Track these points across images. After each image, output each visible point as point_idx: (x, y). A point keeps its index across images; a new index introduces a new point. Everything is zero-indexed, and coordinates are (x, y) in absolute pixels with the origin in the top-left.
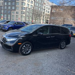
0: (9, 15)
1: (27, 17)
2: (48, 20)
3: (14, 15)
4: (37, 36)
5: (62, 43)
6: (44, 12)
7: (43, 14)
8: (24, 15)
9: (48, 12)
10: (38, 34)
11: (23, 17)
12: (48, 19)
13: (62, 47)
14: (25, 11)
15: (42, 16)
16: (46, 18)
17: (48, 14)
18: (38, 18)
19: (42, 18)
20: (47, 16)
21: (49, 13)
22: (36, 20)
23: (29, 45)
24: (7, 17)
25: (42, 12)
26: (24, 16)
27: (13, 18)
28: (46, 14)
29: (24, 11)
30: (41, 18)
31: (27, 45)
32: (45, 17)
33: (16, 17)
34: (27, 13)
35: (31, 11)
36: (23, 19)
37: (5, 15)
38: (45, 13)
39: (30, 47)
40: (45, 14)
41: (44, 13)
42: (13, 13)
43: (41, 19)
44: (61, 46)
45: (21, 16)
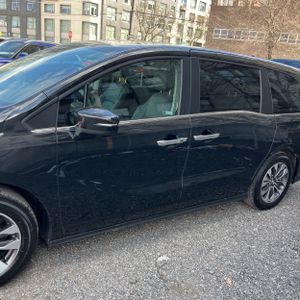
0: (29, 19)
1: (107, 28)
2: (199, 41)
3: (53, 20)
5: (269, 172)
6: (185, 5)
7: (178, 14)
9: (203, 9)
11: (92, 29)
12: (200, 37)
13: (266, 200)
15: (175, 27)
16: (189, 34)
18: (155, 32)
19: (174, 32)
20: (195, 26)
25: (174, 8)
26: (96, 25)
28: (191, 14)
30: (169, 34)
33: (61, 31)
34: (109, 10)
36: (92, 37)
38: (189, 10)
39: (13, 229)
40: (187, 16)
41: (182, 11)
42: (46, 11)
44: (263, 193)
45: (83, 23)
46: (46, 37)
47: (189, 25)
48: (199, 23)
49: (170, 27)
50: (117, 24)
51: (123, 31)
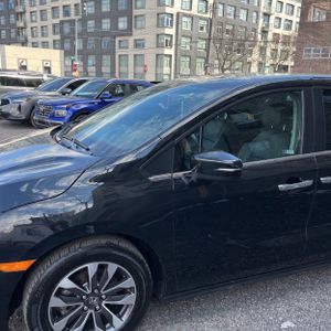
0: (105, 57)
1: (183, 59)
2: (285, 63)
3: (127, 55)
4: (193, 185)
6: (268, 26)
7: (259, 36)
8: (171, 51)
9: (288, 27)
10: (194, 163)
11: (166, 60)
12: (286, 59)
14: (172, 31)
15: (256, 50)
16: (274, 56)
17: (289, 37)
18: (234, 58)
19: (256, 56)
20: (280, 47)
21: (293, 28)
22: (223, 70)
23: (112, 268)
24: (99, 65)
25: (255, 30)
26: (170, 56)
27: (123, 69)
28: (275, 34)
29: (168, 31)
30: (249, 59)
31: (92, 268)
32: (268, 53)
33: (135, 65)
34: (184, 40)
35: (202, 28)
36: (166, 70)
37: (91, 60)
38: (272, 30)
39: (129, 283)
40: (270, 37)
41: (265, 32)
42: (120, 47)
43: (250, 63)
45: (157, 55)
46: (120, 74)
47: (273, 46)
48: (284, 43)
49: (251, 51)
50: (192, 53)
51: (199, 60)
